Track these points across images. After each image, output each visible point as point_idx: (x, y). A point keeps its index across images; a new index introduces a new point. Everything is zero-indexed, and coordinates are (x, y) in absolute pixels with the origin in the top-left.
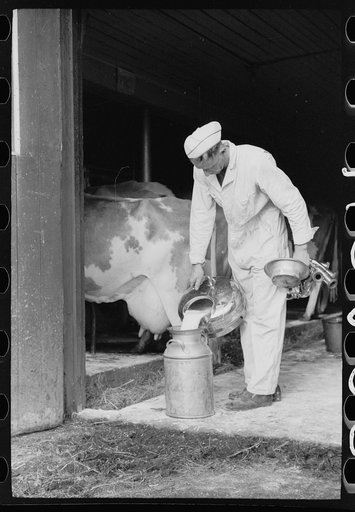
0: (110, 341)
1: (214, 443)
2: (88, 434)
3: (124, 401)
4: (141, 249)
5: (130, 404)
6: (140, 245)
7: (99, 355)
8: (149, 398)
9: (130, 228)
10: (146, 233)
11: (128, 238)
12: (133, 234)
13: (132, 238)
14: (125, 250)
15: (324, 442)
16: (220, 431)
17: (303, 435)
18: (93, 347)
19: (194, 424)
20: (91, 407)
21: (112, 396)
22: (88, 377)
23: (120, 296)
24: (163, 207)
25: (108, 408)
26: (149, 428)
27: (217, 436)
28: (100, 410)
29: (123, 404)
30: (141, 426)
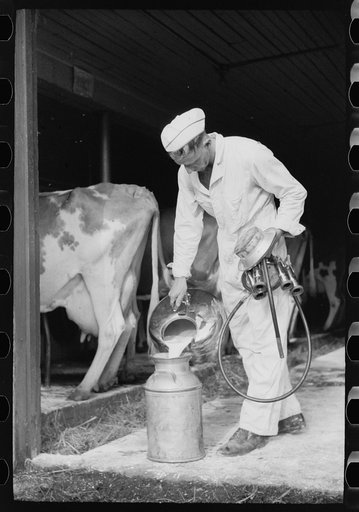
0: (67, 371)
1: (198, 494)
2: (45, 486)
3: (86, 443)
4: (77, 244)
5: (94, 447)
6: (76, 240)
7: (54, 388)
8: (116, 438)
9: (63, 223)
10: (81, 225)
11: (62, 234)
12: (67, 229)
13: (66, 234)
14: (60, 249)
15: (331, 490)
16: (204, 478)
17: (304, 482)
18: (47, 380)
19: (172, 471)
20: (47, 451)
21: (72, 437)
22: (43, 415)
23: (58, 303)
24: (98, 195)
25: (67, 453)
26: (119, 476)
27: (201, 485)
28: (58, 455)
29: (86, 447)
30: (109, 474)
